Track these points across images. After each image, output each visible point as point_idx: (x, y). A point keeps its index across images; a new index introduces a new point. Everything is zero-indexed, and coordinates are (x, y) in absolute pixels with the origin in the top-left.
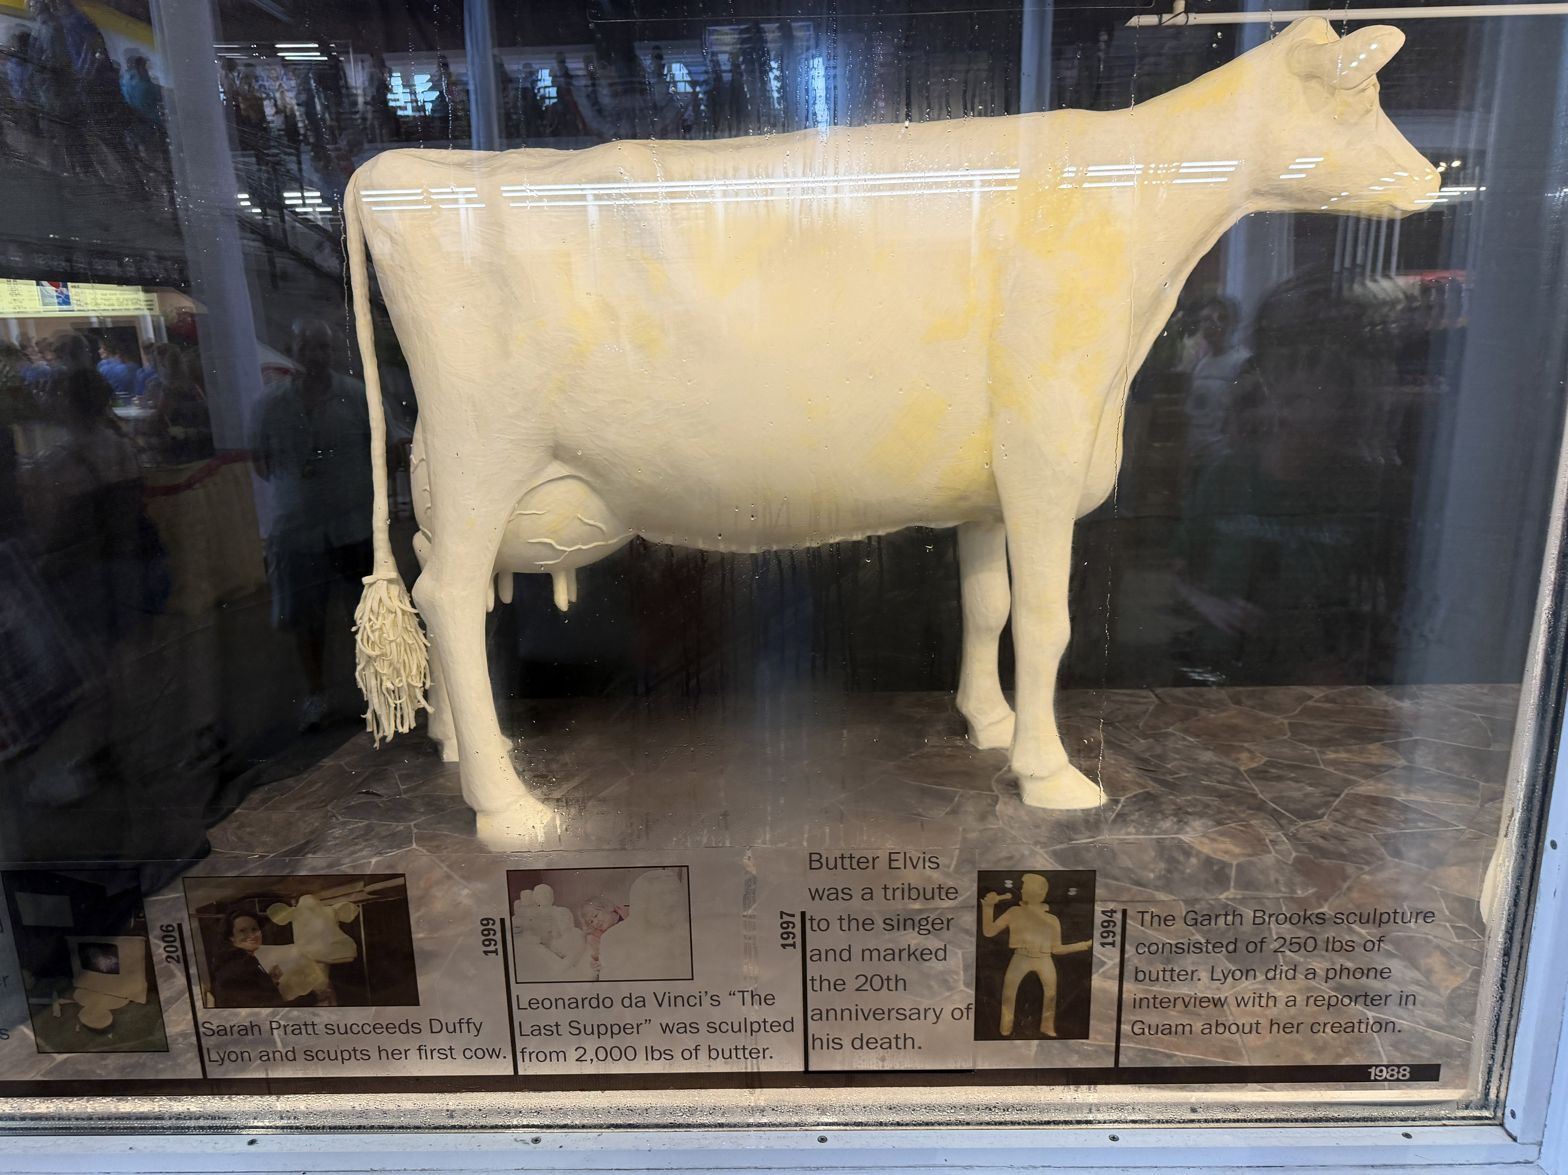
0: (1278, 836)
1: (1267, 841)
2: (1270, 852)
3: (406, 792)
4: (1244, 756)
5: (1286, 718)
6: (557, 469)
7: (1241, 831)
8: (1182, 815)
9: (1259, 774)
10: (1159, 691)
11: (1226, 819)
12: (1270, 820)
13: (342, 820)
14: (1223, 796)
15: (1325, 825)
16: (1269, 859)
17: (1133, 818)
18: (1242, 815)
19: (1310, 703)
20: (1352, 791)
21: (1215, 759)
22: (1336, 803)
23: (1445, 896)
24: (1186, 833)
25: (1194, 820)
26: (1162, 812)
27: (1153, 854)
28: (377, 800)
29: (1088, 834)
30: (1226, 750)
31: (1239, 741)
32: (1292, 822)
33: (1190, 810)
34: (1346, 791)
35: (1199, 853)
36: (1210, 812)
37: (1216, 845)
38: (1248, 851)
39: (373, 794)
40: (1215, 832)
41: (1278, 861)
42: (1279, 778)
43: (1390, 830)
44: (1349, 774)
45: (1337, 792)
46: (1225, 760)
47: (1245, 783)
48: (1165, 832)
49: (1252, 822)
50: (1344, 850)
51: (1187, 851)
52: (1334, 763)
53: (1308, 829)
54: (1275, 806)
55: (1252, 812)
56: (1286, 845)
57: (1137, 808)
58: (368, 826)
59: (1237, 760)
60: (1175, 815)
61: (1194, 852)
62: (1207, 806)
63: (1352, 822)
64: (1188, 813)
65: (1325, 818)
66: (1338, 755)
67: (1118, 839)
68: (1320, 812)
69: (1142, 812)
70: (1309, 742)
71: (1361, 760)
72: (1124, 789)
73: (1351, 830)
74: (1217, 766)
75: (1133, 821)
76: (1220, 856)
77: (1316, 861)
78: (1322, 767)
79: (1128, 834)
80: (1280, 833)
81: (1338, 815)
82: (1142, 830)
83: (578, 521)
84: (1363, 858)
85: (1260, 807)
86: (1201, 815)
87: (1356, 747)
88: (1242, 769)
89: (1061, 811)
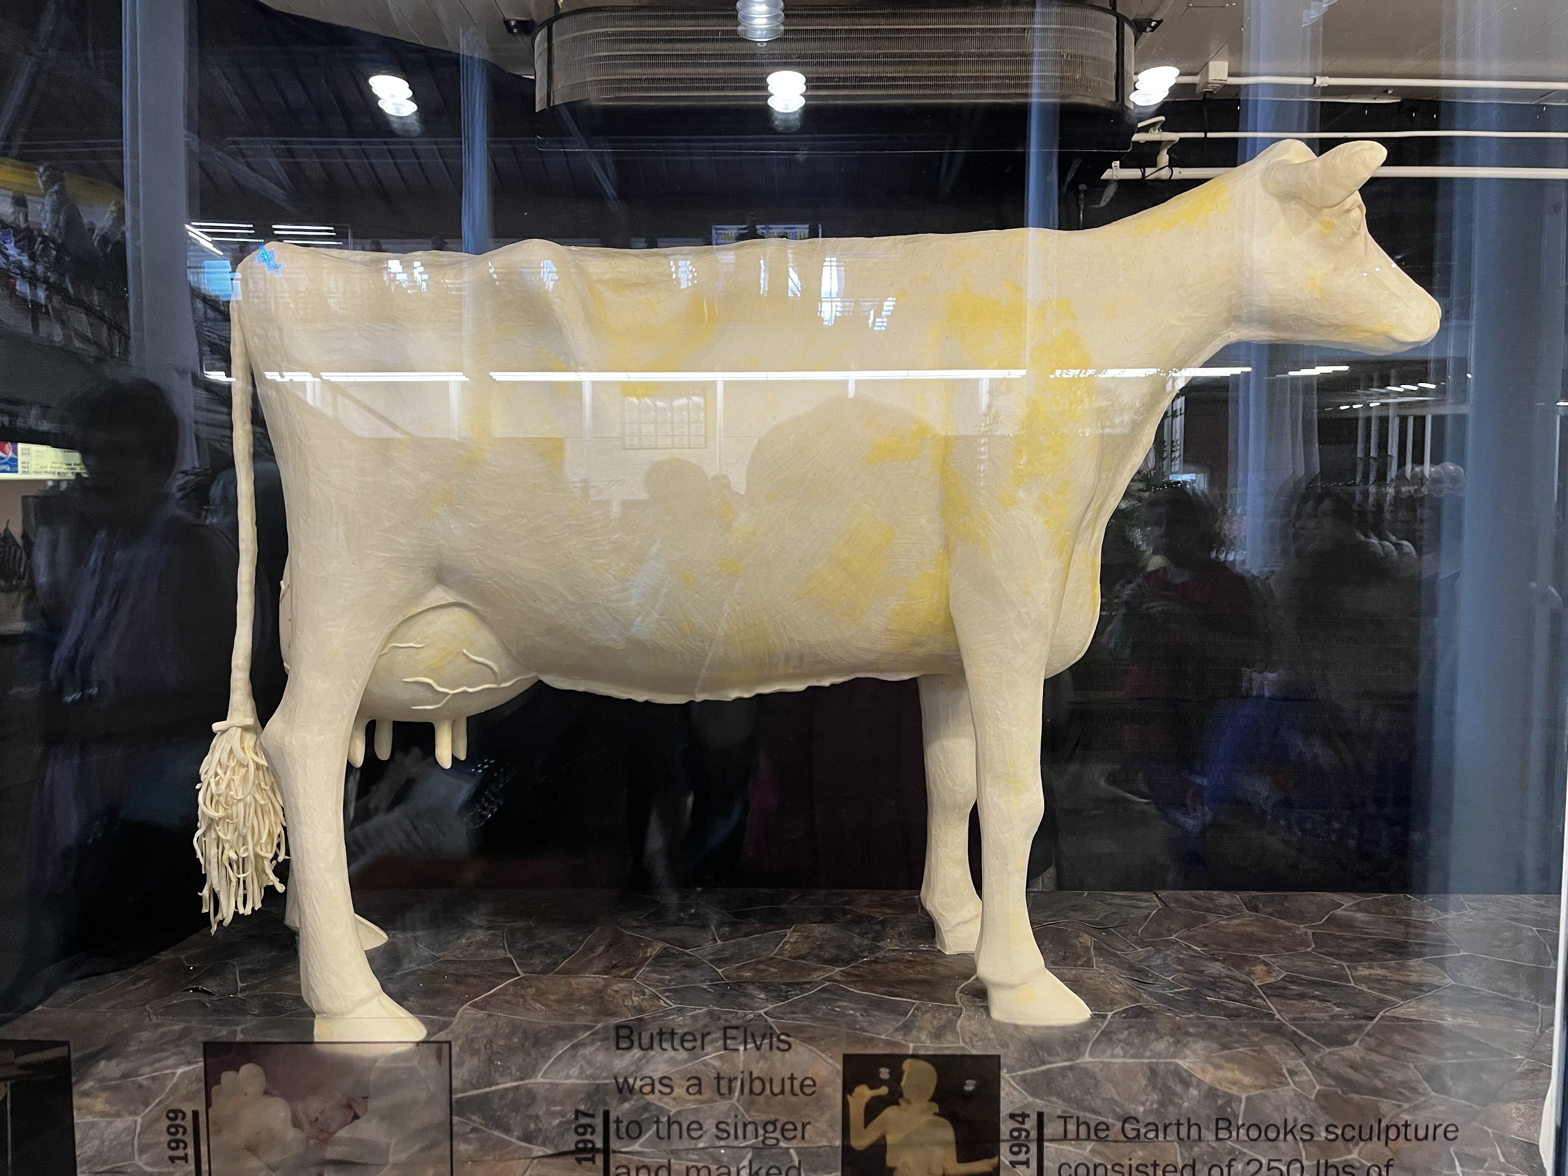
0: (1298, 1065)
1: (1285, 1071)
2: (1288, 1084)
3: (242, 990)
4: (1260, 969)
5: (1310, 927)
6: (439, 595)
7: (1252, 1056)
8: (1179, 1035)
9: (1275, 991)
10: (1163, 894)
11: (1235, 1042)
12: (1288, 1045)
13: (155, 1021)
14: (1234, 1015)
15: (1355, 1051)
16: (1288, 1092)
17: (1120, 1037)
18: (1256, 1039)
19: (1339, 912)
20: (1388, 1014)
21: (1225, 972)
22: (1369, 1027)
23: (1501, 1140)
24: (1185, 1057)
25: (1195, 1042)
26: (1156, 1031)
27: (1144, 1082)
28: (205, 998)
29: (1065, 1056)
30: (1239, 962)
31: (1255, 952)
32: (1315, 1049)
33: (1191, 1030)
34: (1381, 1013)
35: (1200, 1082)
36: (1216, 1033)
37: (1220, 1073)
38: (1262, 1081)
39: (203, 991)
40: (1219, 1057)
41: (1298, 1095)
42: (1302, 996)
43: (1433, 1060)
44: (1386, 993)
45: (1372, 1015)
46: (1236, 973)
47: (1259, 1000)
48: (1159, 1055)
49: (1266, 1047)
50: (1379, 1084)
51: (1185, 1079)
52: (1366, 980)
53: (1336, 1057)
54: (1295, 1029)
55: (1266, 1035)
56: (1307, 1076)
57: (1126, 1025)
58: (184, 1029)
59: (1251, 973)
60: (1172, 1035)
61: (1195, 1082)
62: (1213, 1026)
63: (1388, 1050)
64: (1188, 1034)
65: (1356, 1044)
66: (1373, 972)
67: (1102, 1062)
68: (1350, 1037)
69: (1131, 1030)
70: (1338, 956)
71: (1400, 978)
72: (1113, 1003)
73: (1386, 1059)
74: (1227, 980)
75: (1120, 1041)
76: (1224, 1088)
77: (1345, 1096)
78: (1353, 985)
79: (1113, 1056)
80: (1301, 1061)
81: (1372, 1042)
82: (1132, 1052)
83: (464, 658)
84: (1401, 1093)
85: (1278, 1030)
86: (1203, 1036)
87: (1393, 963)
88: (1256, 984)
89: (1035, 1027)
